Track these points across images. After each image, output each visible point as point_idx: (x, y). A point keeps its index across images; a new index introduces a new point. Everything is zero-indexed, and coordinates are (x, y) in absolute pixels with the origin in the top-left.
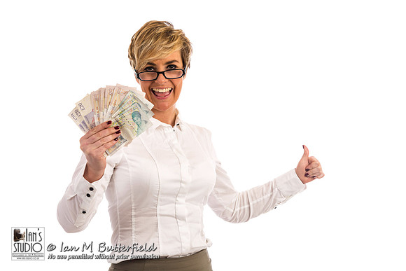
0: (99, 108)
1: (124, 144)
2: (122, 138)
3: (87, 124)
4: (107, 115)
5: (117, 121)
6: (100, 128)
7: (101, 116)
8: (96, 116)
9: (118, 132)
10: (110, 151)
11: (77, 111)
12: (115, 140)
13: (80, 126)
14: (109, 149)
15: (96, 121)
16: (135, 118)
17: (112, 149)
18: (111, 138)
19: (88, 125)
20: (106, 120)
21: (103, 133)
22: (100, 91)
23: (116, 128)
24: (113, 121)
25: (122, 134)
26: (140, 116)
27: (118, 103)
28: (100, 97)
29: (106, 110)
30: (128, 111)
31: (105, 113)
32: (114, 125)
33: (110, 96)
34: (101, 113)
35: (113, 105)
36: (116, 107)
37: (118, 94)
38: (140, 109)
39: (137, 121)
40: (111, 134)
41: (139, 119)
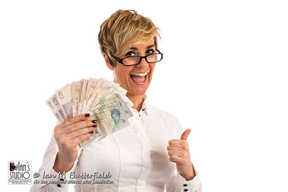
0: (79, 100)
1: (98, 138)
2: (97, 132)
3: (64, 113)
4: (87, 107)
5: (96, 115)
7: (80, 108)
8: (74, 107)
9: (94, 126)
10: (84, 144)
11: (55, 99)
12: (90, 133)
13: (56, 114)
15: (74, 111)
17: (86, 142)
19: (65, 115)
20: (84, 112)
21: (79, 125)
22: (82, 82)
23: (93, 122)
26: (119, 114)
27: (99, 97)
28: (81, 88)
29: (85, 102)
30: (108, 107)
31: (84, 105)
32: (92, 118)
33: (92, 89)
34: (81, 105)
35: (93, 98)
36: (96, 100)
37: (100, 88)
38: (120, 108)
39: (115, 118)
40: (88, 127)
41: (118, 117)
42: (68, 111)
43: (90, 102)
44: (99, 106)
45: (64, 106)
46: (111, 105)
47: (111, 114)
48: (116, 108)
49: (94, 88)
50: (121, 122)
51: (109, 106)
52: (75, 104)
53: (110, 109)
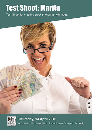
0: (11, 77)
1: (23, 99)
2: (22, 96)
3: (2, 85)
4: (15, 81)
5: (21, 86)
6: (10, 89)
7: (12, 82)
8: (8, 81)
9: (20, 93)
10: (14, 103)
12: (18, 97)
14: (13, 102)
15: (8, 84)
16: (32, 87)
17: (15, 102)
18: (16, 95)
20: (14, 85)
21: (11, 92)
22: (12, 67)
23: (20, 90)
24: (18, 86)
25: (22, 94)
26: (35, 86)
27: (23, 75)
28: (12, 70)
29: (15, 78)
30: (28, 82)
31: (14, 80)
32: (19, 88)
34: (12, 80)
36: (21, 78)
37: (23, 70)
38: (35, 82)
39: (32, 88)
40: (17, 93)
41: (34, 87)
42: (5, 84)
43: (17, 79)
44: (23, 81)
45: (2, 81)
47: (29, 86)
48: (33, 82)
50: (36, 90)
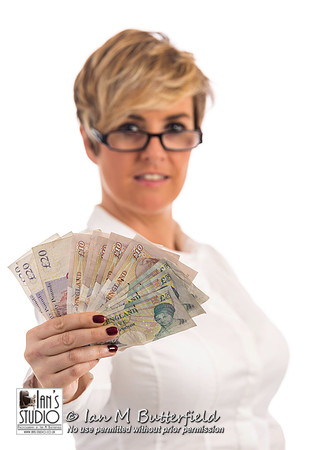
11: (28, 266)
15: (70, 301)
19: (51, 306)
26: (172, 311)
31: (94, 292)
33: (115, 259)
35: (115, 281)
37: (133, 260)
38: (176, 300)
41: (169, 316)
42: (58, 299)
43: (106, 288)
44: (126, 298)
45: (49, 285)
46: (154, 295)
48: (167, 301)
49: (118, 257)
50: (176, 323)
51: (149, 297)
52: (75, 286)
53: (152, 304)
